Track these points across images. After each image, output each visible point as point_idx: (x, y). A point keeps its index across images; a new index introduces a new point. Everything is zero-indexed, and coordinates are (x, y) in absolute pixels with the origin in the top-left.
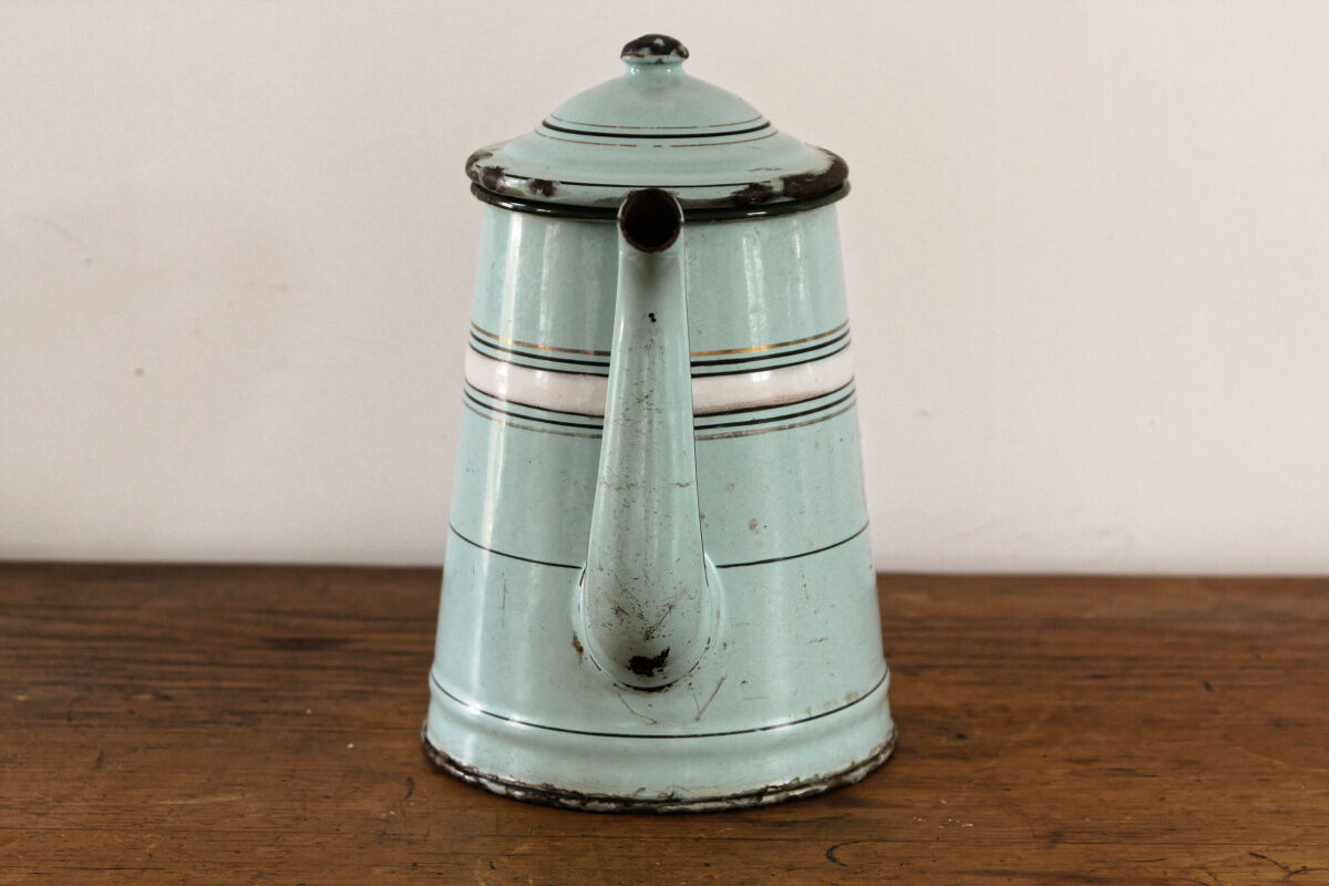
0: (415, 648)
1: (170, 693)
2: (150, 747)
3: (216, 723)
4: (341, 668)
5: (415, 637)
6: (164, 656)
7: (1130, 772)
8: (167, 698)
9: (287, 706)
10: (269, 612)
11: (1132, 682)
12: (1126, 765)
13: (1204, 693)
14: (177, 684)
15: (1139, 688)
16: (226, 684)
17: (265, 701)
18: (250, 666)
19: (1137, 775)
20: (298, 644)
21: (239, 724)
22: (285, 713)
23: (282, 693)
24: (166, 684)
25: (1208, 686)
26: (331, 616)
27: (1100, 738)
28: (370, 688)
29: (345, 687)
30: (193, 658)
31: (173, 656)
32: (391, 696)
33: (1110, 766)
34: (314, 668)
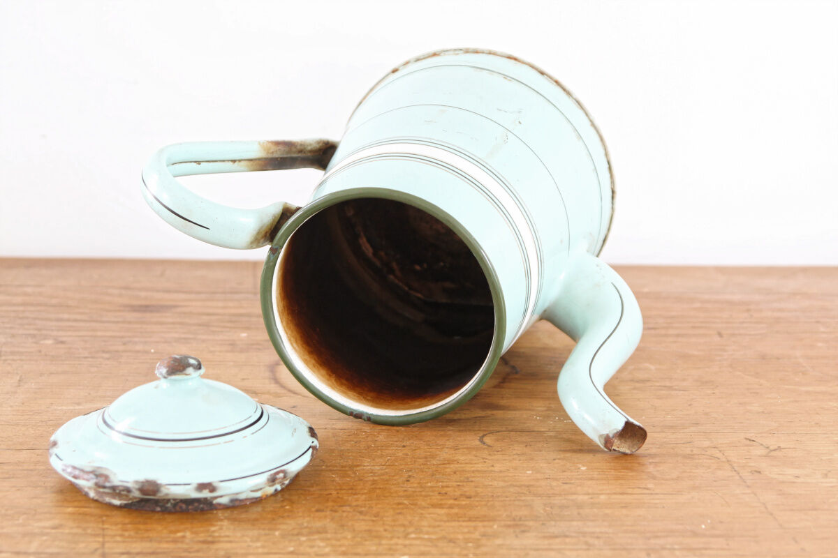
0: (220, 311)
1: (64, 339)
2: (51, 373)
3: (92, 357)
4: (174, 323)
5: (220, 304)
6: (61, 316)
7: (670, 388)
8: (62, 342)
9: (139, 347)
10: (127, 288)
11: (672, 332)
12: (668, 384)
13: (717, 339)
14: (69, 333)
15: (678, 335)
16: (99, 334)
17: (124, 344)
18: (118, 322)
19: (676, 390)
20: (145, 308)
21: (108, 359)
22: (138, 352)
23: (136, 339)
24: (61, 333)
25: (720, 335)
26: (168, 291)
27: (652, 367)
28: (191, 336)
29: (176, 335)
30: (78, 317)
31: (66, 316)
32: (204, 341)
33: (658, 384)
34: (156, 323)
